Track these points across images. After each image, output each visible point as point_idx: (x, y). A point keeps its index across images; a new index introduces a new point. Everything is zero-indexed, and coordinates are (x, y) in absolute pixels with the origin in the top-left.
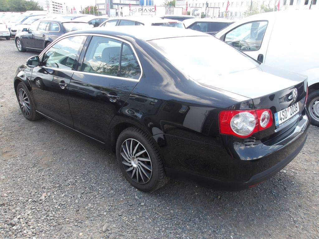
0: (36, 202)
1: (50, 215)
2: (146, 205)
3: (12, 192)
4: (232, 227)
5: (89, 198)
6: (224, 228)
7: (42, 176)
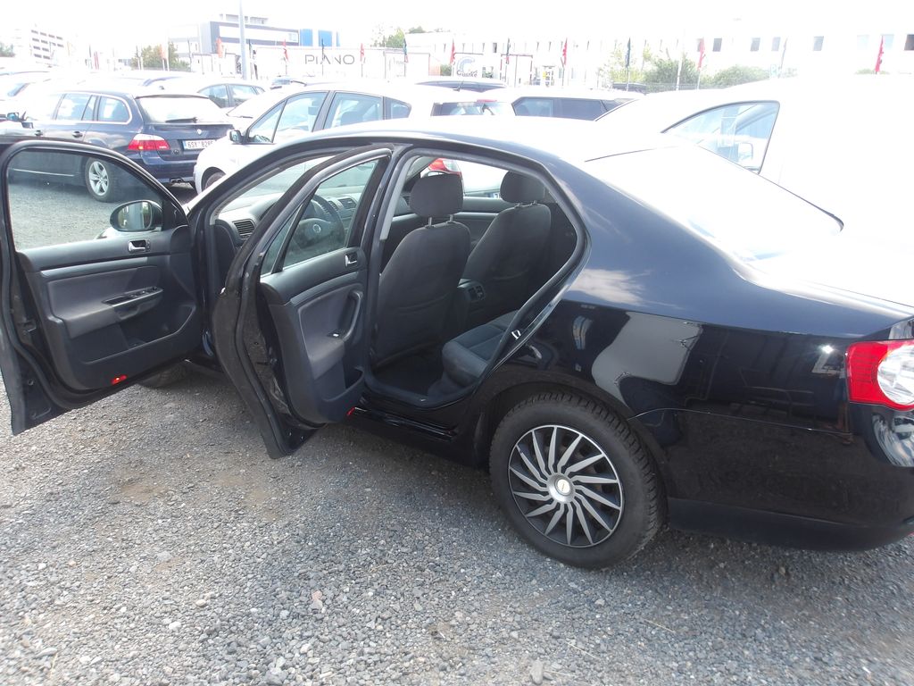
0: (303, 616)
1: (367, 650)
2: (609, 605)
3: (217, 595)
4: (852, 644)
5: (448, 597)
6: (838, 650)
7: (278, 543)
